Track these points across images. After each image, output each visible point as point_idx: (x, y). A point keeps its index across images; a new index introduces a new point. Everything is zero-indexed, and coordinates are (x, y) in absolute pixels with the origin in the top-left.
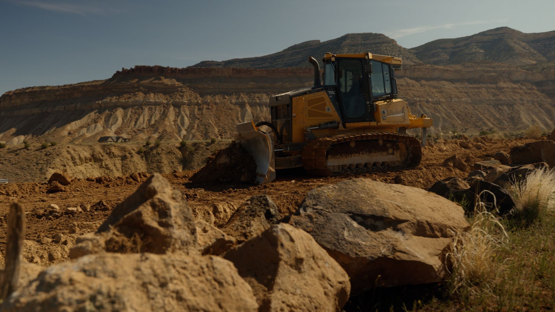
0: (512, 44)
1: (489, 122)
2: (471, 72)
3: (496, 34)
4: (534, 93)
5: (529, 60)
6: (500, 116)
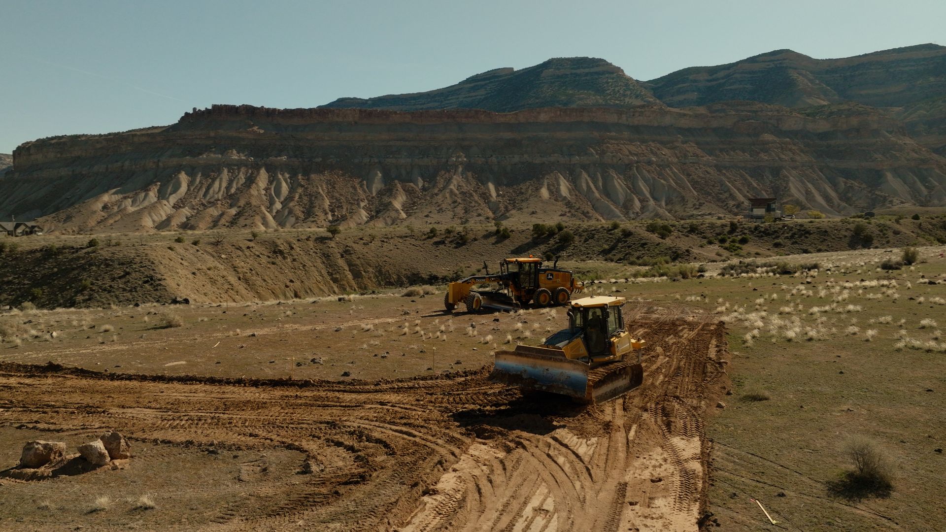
0: (795, 76)
1: (741, 194)
3: (772, 61)
5: (817, 99)
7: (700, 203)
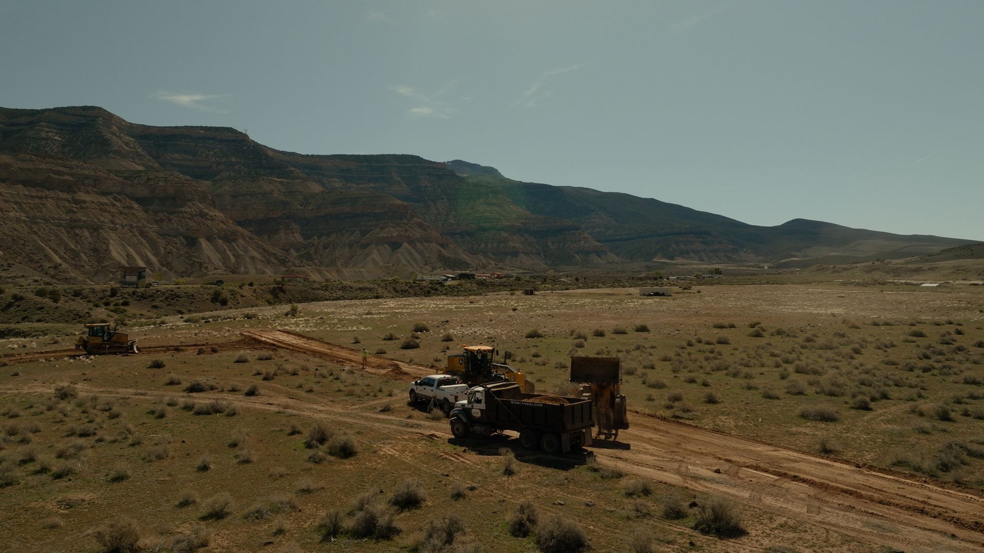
0: (109, 136)
1: (57, 255)
2: (29, 169)
3: (84, 116)
4: (134, 215)
5: (132, 163)
6: (76, 246)
7: (9, 264)
